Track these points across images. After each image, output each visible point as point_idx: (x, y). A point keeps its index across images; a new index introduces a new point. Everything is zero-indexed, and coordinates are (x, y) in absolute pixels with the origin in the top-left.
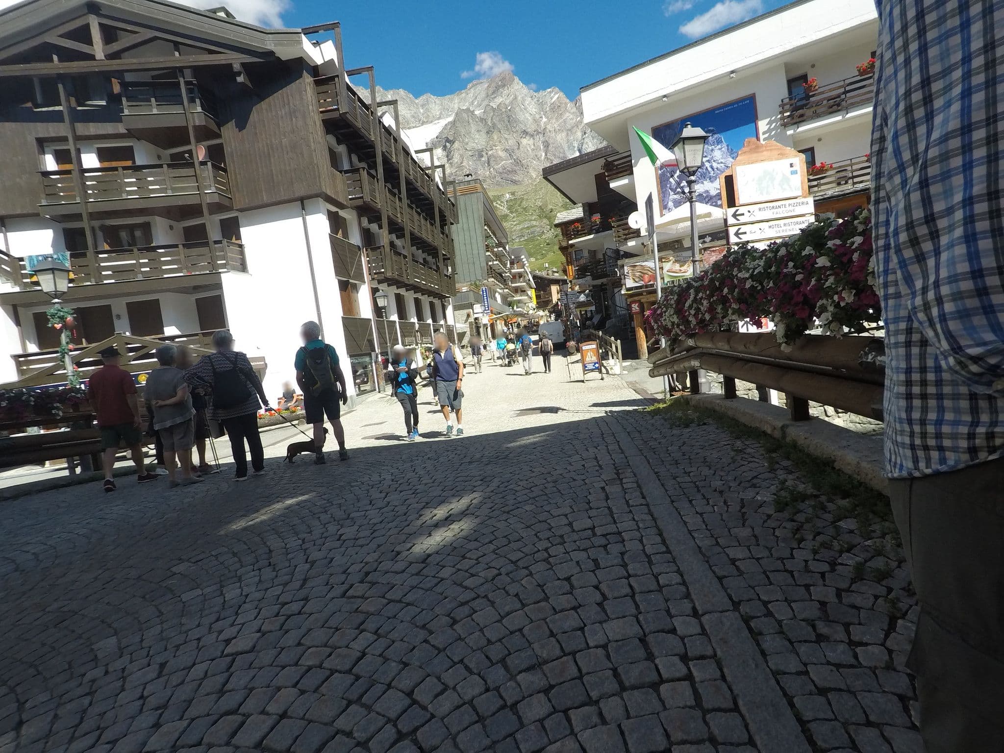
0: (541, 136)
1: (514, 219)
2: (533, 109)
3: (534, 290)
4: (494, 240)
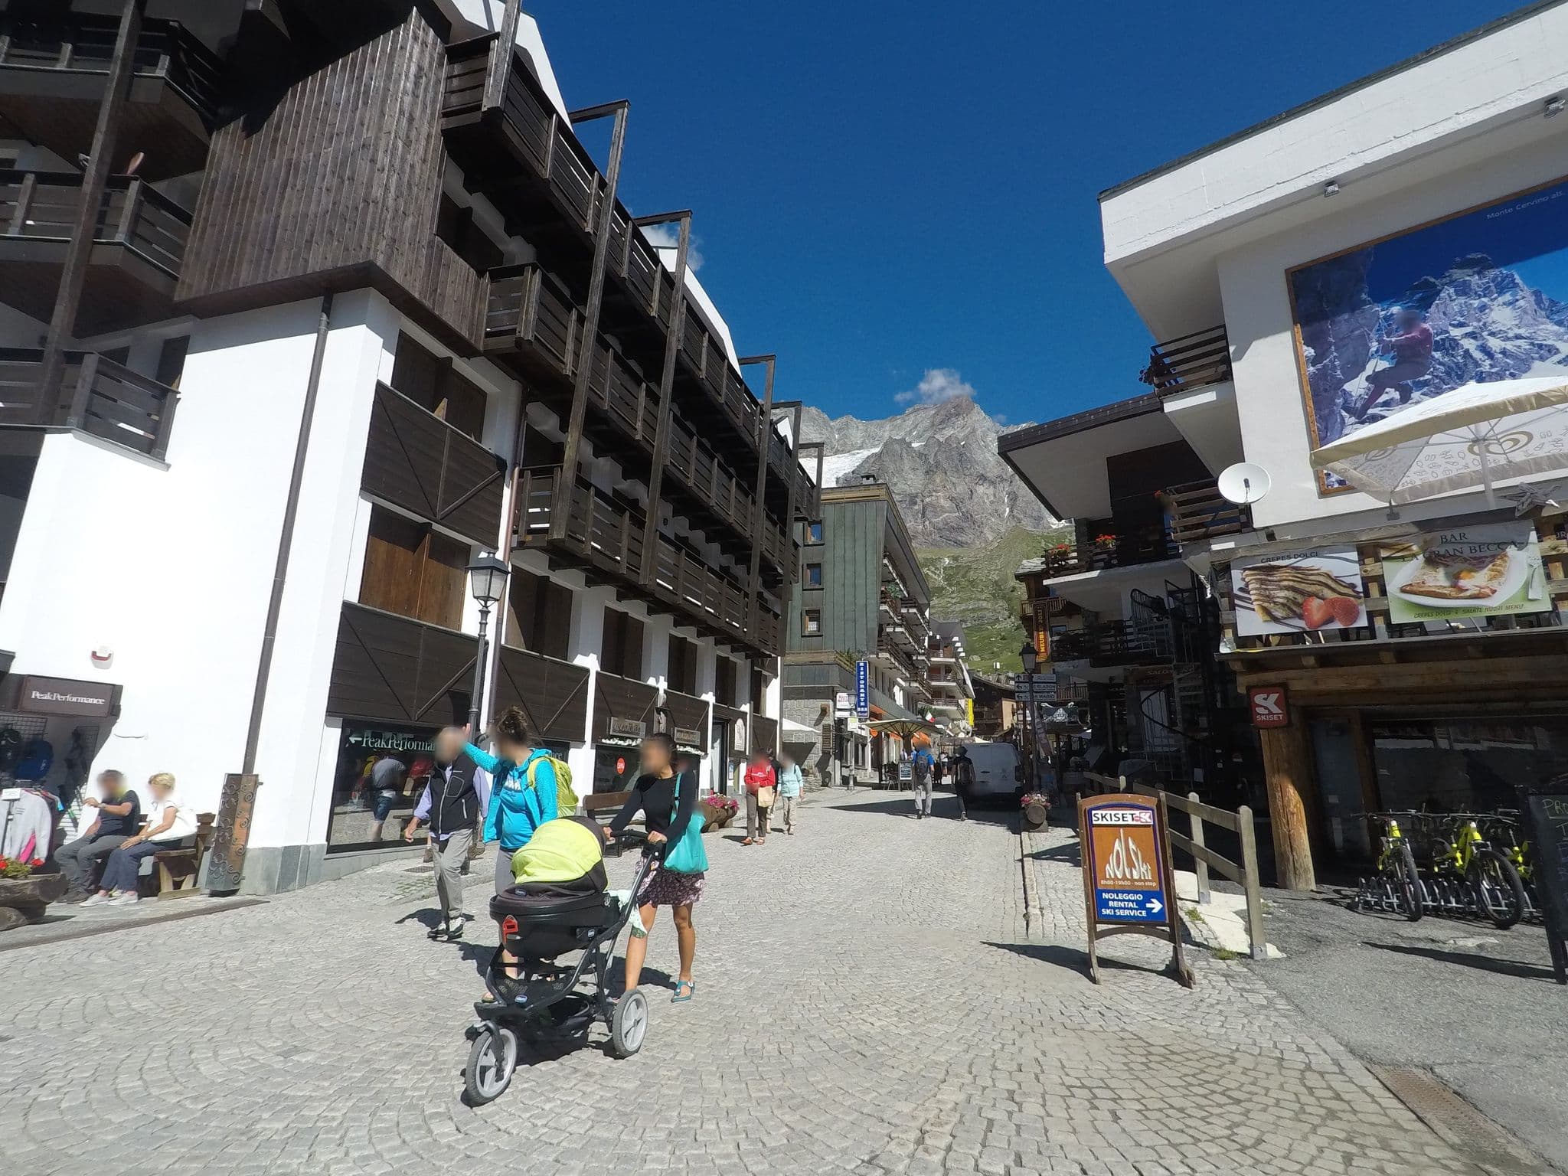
0: (1007, 484)
1: (953, 596)
3: (971, 700)
4: (901, 590)
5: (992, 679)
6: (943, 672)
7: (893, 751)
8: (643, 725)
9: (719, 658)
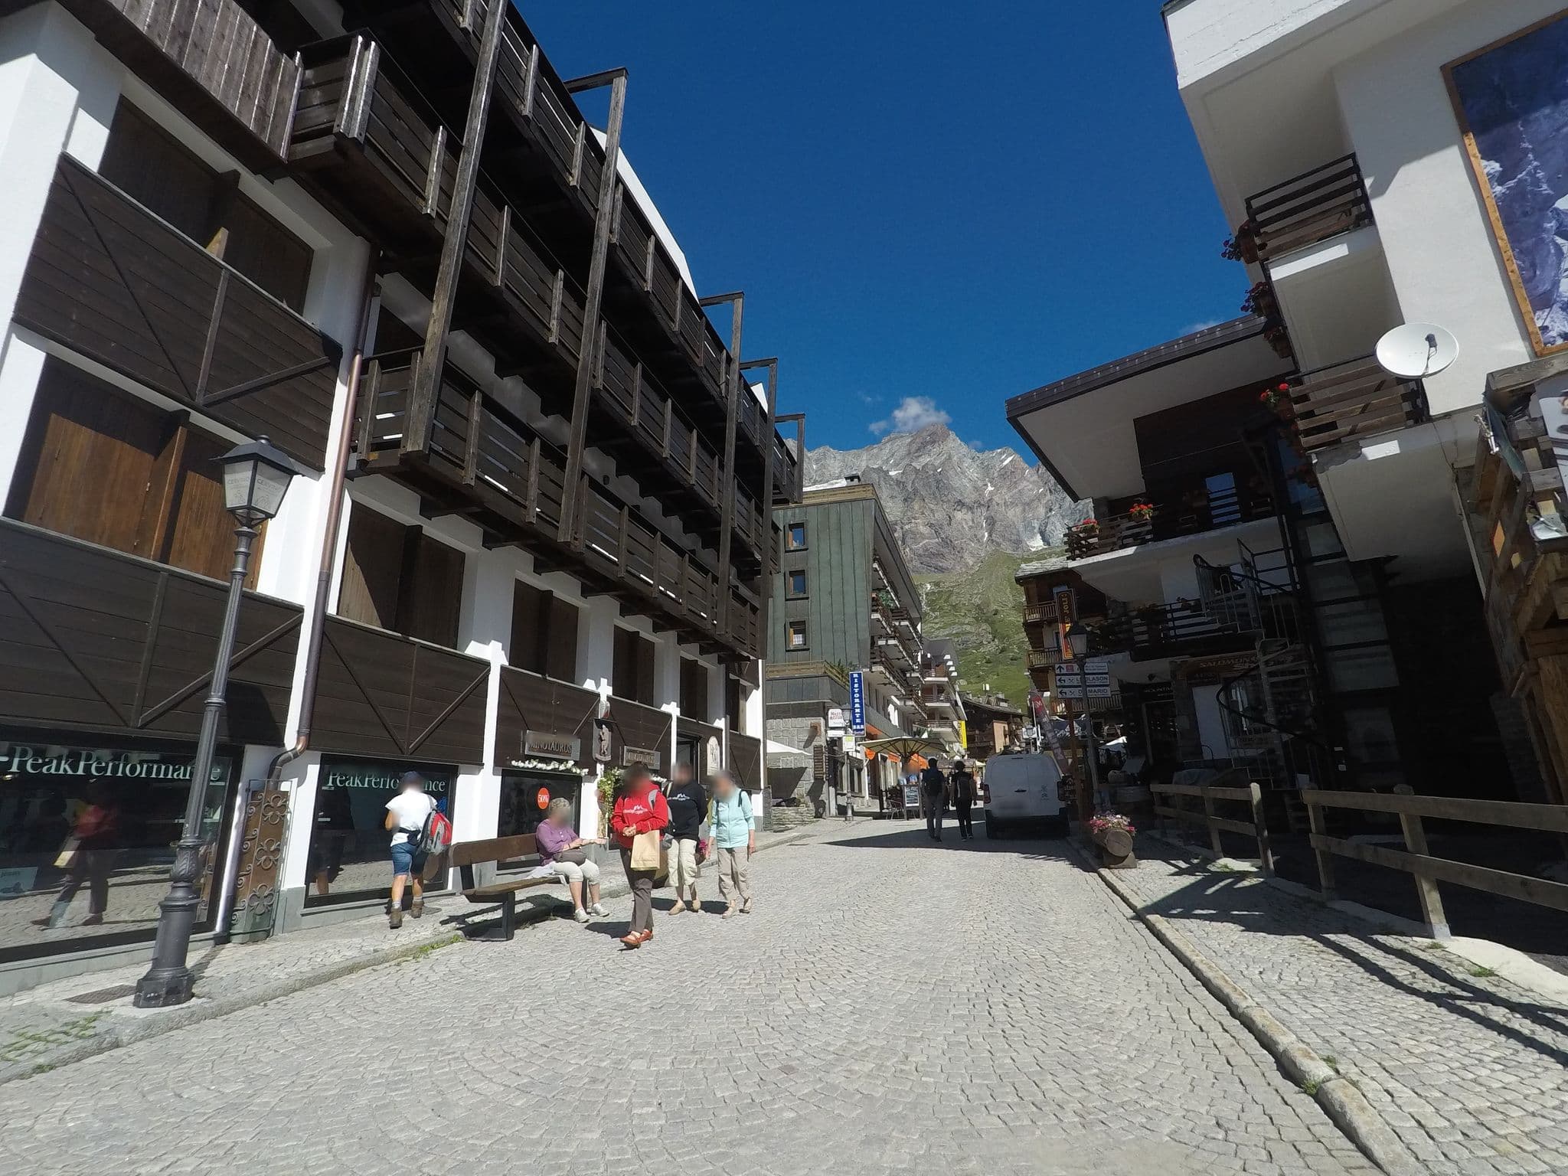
0: (984, 510)
1: (937, 621)
2: (973, 472)
3: (963, 723)
4: (893, 600)
5: (982, 701)
6: (935, 692)
7: (891, 777)
8: (576, 745)
9: (684, 661)
